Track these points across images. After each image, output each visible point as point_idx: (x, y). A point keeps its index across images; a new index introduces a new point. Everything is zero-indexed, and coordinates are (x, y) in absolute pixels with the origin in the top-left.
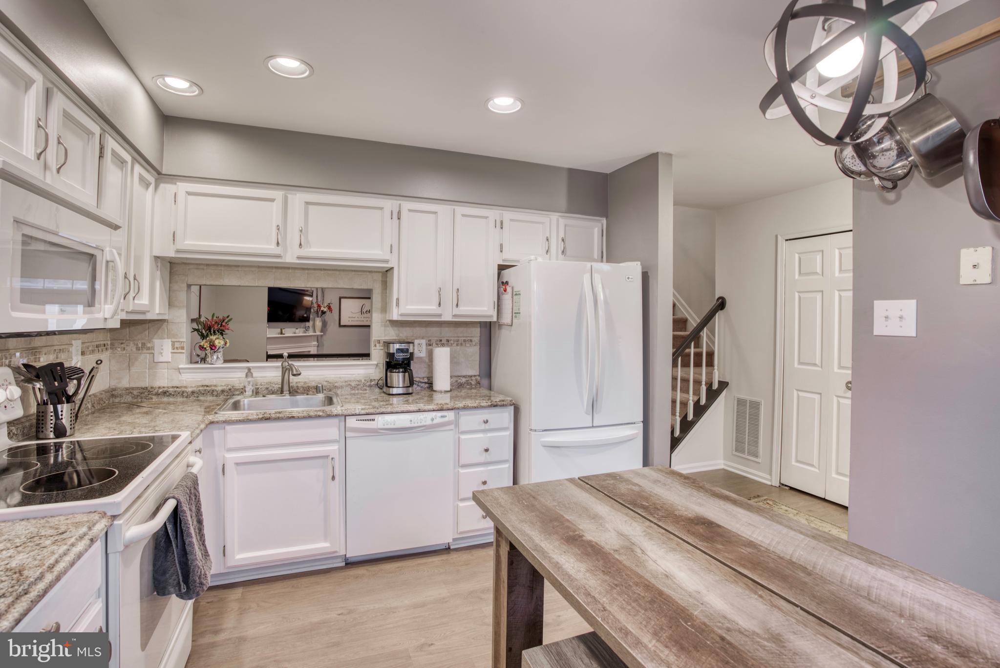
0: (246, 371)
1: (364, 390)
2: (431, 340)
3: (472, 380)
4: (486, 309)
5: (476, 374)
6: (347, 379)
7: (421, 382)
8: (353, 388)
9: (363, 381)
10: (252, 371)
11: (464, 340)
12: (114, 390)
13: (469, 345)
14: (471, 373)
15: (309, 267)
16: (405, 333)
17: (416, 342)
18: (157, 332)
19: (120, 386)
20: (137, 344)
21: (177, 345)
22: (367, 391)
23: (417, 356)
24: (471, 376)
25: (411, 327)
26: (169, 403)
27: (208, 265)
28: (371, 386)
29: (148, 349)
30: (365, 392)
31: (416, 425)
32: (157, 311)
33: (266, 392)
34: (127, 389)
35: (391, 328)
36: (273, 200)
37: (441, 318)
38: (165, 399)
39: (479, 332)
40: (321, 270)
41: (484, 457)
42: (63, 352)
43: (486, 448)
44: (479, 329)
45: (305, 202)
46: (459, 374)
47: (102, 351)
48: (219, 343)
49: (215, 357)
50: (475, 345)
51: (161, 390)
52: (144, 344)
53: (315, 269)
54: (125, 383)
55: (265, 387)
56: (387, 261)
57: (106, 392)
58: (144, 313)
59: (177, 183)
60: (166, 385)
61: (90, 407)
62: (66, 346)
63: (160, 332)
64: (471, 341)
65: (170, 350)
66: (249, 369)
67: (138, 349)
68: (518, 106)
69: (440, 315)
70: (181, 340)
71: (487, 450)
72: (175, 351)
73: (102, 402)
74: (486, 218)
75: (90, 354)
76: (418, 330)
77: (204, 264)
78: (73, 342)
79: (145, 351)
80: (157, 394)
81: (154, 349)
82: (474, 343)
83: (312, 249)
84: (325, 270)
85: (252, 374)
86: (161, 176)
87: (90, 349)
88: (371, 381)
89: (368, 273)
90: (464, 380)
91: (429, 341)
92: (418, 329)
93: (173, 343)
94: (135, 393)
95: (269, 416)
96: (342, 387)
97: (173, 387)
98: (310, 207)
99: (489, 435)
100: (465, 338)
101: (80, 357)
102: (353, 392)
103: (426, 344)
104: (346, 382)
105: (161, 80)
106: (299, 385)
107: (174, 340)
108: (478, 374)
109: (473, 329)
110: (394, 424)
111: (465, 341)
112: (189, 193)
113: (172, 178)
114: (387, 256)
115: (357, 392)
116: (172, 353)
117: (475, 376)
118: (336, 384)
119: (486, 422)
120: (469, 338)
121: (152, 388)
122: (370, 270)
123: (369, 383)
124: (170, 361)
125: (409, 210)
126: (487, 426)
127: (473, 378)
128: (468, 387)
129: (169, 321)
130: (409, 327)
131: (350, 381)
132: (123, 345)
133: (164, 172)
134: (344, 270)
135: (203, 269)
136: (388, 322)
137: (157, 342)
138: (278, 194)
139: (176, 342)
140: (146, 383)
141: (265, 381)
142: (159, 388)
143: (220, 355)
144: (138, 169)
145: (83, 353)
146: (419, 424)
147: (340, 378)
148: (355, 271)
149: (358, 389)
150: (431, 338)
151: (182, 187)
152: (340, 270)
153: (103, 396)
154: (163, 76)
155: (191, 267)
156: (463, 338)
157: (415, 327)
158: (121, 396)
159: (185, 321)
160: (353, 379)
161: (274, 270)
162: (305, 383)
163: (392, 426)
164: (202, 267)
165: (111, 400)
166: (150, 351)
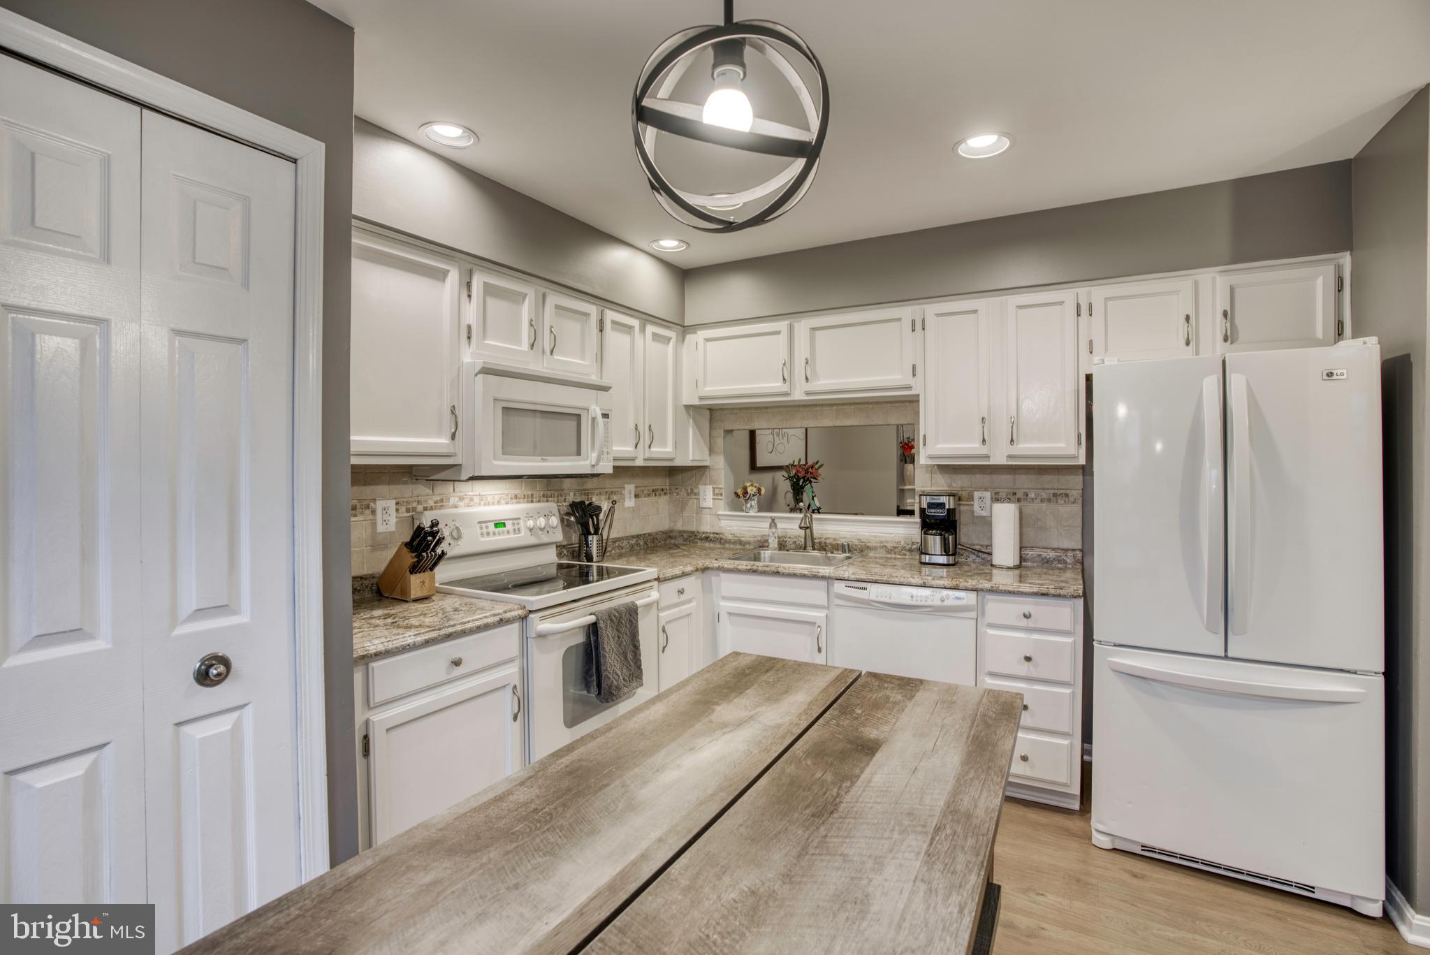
0: (770, 520)
1: (902, 555)
2: (998, 493)
3: (1066, 556)
4: (1063, 445)
5: (1075, 547)
6: (883, 539)
7: (982, 552)
8: (889, 551)
9: (902, 543)
10: (776, 521)
11: (1053, 494)
12: (671, 531)
13: (1062, 502)
14: (1066, 545)
15: (837, 402)
16: (960, 482)
17: (977, 495)
18: (701, 478)
19: (676, 528)
20: (687, 490)
21: (717, 491)
22: (907, 557)
23: (978, 515)
24: (1067, 550)
25: (968, 474)
26: (712, 549)
27: (741, 409)
28: (912, 551)
29: (695, 494)
30: (904, 557)
31: (919, 603)
32: (691, 458)
33: (793, 546)
34: (680, 532)
35: (940, 475)
36: (778, 333)
37: (989, 461)
38: (707, 545)
39: (1081, 483)
40: (851, 404)
41: (1024, 668)
42: (615, 494)
43: (1028, 655)
44: (1081, 477)
45: (811, 328)
46: (1046, 546)
47: (660, 495)
48: (752, 490)
49: (749, 505)
50: (1074, 503)
51: (704, 535)
52: (692, 490)
53: (844, 404)
54: (679, 526)
55: (794, 540)
56: (910, 388)
57: (663, 533)
58: (671, 460)
59: (698, 332)
60: (708, 531)
61: (642, 544)
62: (619, 489)
63: (704, 478)
64: (1067, 495)
65: (712, 496)
66: (773, 520)
67: (688, 494)
68: (1006, 143)
69: (987, 457)
70: (720, 486)
71: (1028, 659)
72: (715, 497)
73: (656, 542)
74: (1061, 303)
75: (645, 497)
76: (979, 479)
77: (737, 408)
78: (626, 486)
79: (693, 497)
80: (701, 539)
81: (699, 495)
82: (1072, 499)
83: (822, 382)
84: (855, 404)
85: (776, 525)
86: (685, 329)
87: (645, 492)
88: (913, 543)
89: (908, 404)
90: (1052, 554)
91: (996, 494)
92: (978, 476)
93: (714, 488)
94: (685, 535)
95: (756, 568)
96: (875, 548)
97: (714, 533)
98: (817, 333)
99: (1036, 636)
100: (1056, 491)
101: (633, 499)
102: (889, 556)
103: (992, 498)
104: (881, 542)
105: (656, 243)
106: (828, 541)
107: (714, 486)
108: (1080, 547)
109: (1070, 478)
110: (890, 598)
111: (1055, 495)
112: (707, 340)
113: (694, 328)
114: (908, 380)
115: (893, 556)
116: (713, 499)
117: (1074, 550)
118: (868, 544)
119: (1027, 616)
120: (1062, 491)
121: (698, 532)
122: (910, 399)
123: (909, 546)
124: (712, 507)
125: (936, 314)
126: (1030, 623)
127: (1070, 554)
128: (1060, 566)
129: (711, 467)
130: (966, 474)
131: (887, 542)
132: (677, 491)
133: (686, 324)
134: (877, 403)
135: (737, 413)
136: (936, 467)
137: (701, 487)
138: (782, 325)
139: (717, 488)
140: (693, 528)
141: (794, 534)
142: (703, 533)
143: (754, 503)
144: (650, 329)
145: (636, 496)
146: (923, 603)
147: (875, 537)
148: (891, 402)
149: (895, 553)
150: (998, 490)
151: (702, 334)
152: (872, 403)
153: (659, 537)
154: (657, 240)
155: (727, 412)
156: (1052, 491)
157: (975, 474)
158: (675, 538)
159: (723, 467)
160: (890, 539)
161: (801, 409)
162: (835, 539)
163: (887, 600)
164: (735, 411)
165: (668, 542)
166: (696, 497)
